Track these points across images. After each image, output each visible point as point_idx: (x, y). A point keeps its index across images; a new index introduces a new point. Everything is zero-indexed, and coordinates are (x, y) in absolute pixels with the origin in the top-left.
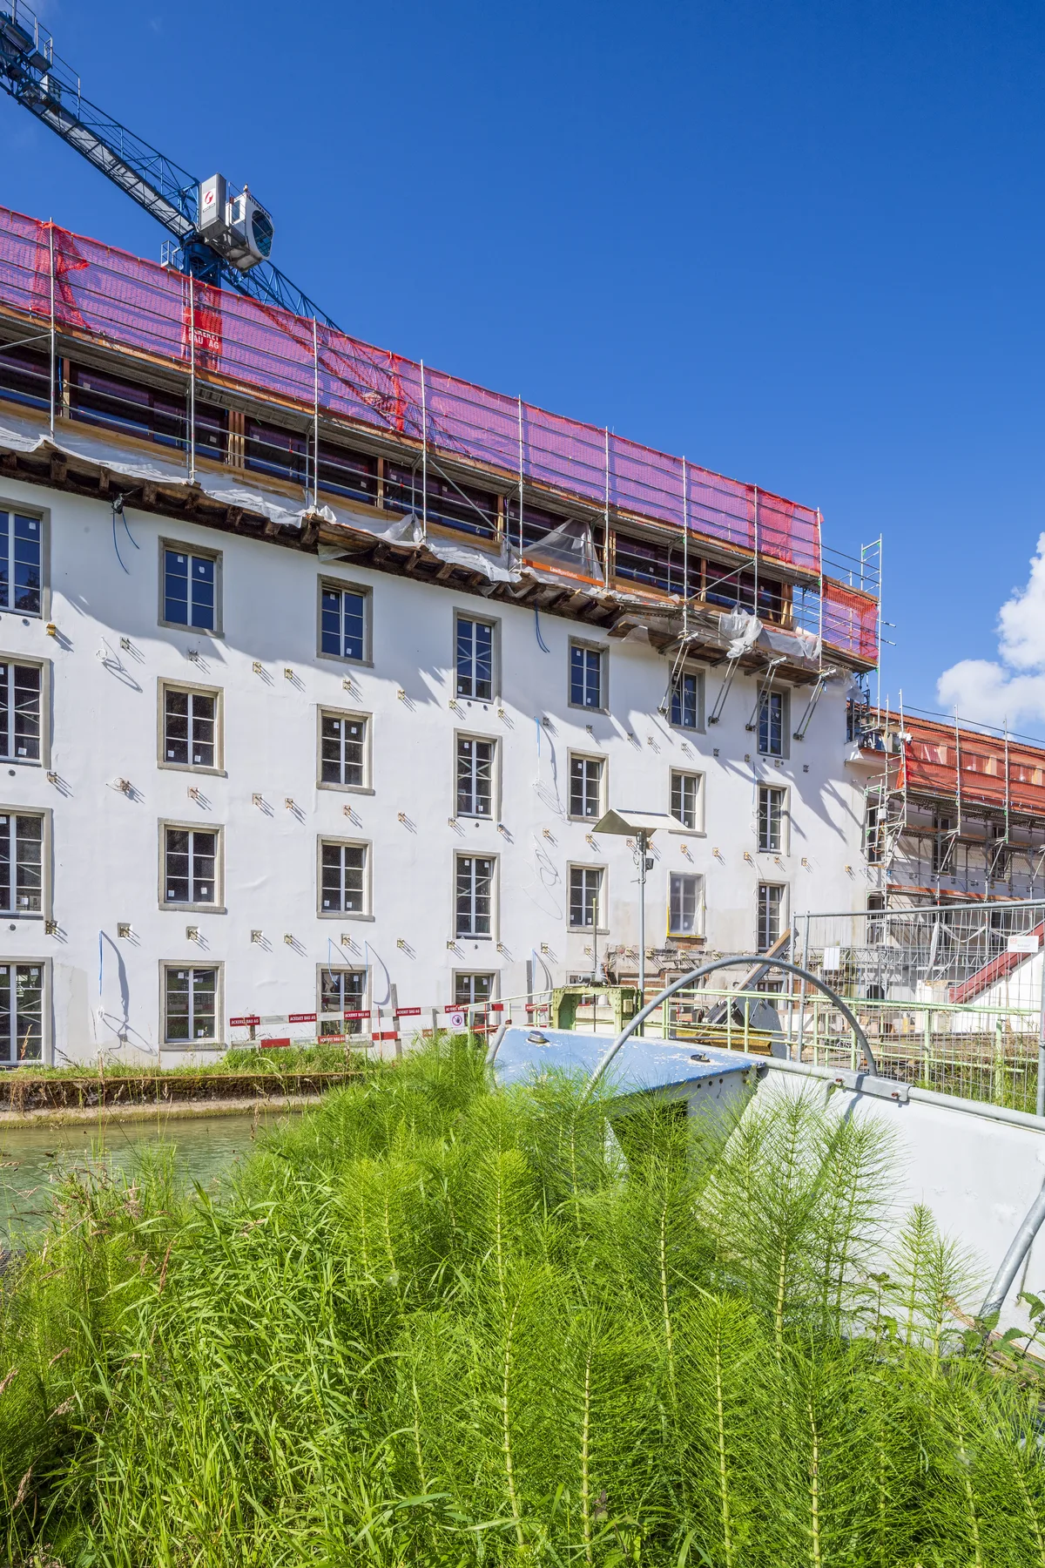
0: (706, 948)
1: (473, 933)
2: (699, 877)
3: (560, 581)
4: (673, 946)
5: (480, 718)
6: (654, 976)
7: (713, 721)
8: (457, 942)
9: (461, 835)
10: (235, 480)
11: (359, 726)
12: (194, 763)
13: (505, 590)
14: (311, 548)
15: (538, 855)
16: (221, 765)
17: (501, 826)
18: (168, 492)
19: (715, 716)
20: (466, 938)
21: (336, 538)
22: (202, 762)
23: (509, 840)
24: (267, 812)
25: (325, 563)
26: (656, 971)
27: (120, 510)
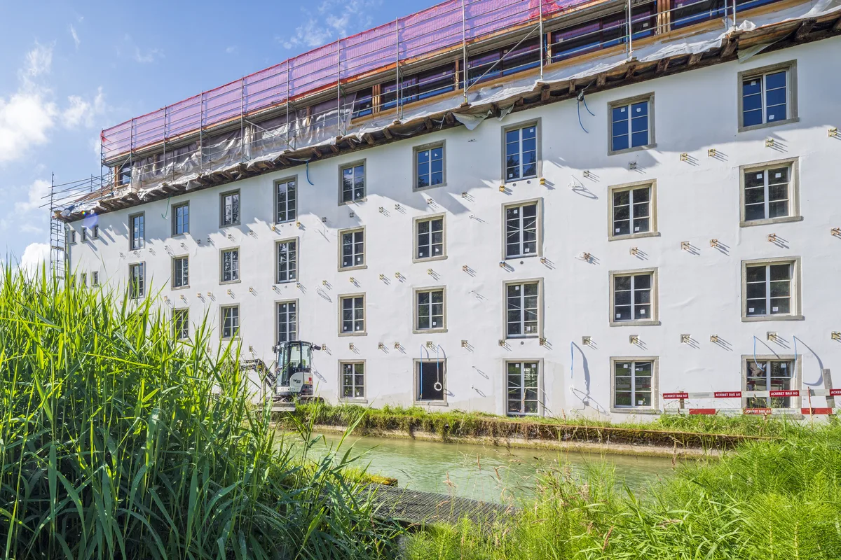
10: (663, 42)
12: (635, 232)
14: (732, 57)
16: (655, 229)
18: (613, 74)
21: (756, 39)
22: (640, 231)
24: (694, 253)
25: (745, 61)
27: (582, 99)
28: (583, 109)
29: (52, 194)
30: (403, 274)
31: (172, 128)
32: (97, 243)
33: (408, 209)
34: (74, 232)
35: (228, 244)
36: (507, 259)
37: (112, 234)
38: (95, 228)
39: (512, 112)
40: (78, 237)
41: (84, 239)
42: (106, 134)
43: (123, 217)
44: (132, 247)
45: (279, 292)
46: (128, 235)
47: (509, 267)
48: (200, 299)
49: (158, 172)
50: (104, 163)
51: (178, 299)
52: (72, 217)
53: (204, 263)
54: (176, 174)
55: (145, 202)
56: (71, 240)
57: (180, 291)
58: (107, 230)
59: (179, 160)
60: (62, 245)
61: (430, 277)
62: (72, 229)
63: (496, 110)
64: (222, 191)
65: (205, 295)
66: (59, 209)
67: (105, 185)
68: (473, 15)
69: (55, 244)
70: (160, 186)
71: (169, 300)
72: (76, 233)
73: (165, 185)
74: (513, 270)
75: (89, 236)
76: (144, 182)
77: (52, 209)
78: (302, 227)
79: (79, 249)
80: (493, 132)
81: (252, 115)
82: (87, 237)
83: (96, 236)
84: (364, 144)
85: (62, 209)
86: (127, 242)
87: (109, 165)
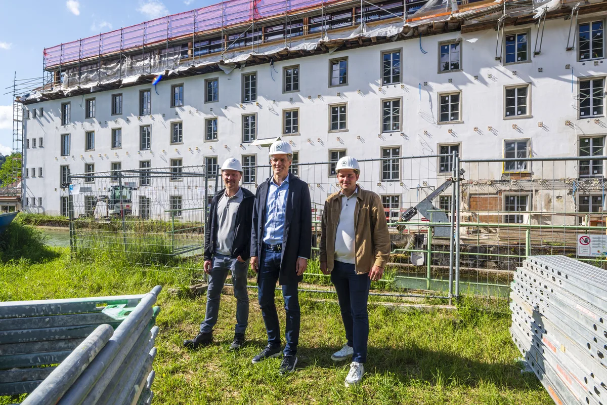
0: (534, 178)
1: (391, 179)
2: (528, 140)
3: (431, 20)
4: (508, 178)
5: (392, 91)
6: (493, 194)
7: (537, 53)
8: (382, 183)
9: (384, 140)
10: (306, 39)
11: (345, 107)
13: (402, 36)
14: (326, 51)
15: (421, 143)
17: (403, 134)
18: (282, 53)
19: (537, 50)
20: (388, 181)
21: (332, 45)
23: (406, 139)
24: (312, 144)
25: (331, 54)
26: (495, 192)
27: (272, 64)
28: (273, 69)
29: (15, 85)
30: (200, 148)
31: (84, 53)
32: (42, 119)
33: (202, 114)
34: (29, 111)
35: (116, 126)
36: (244, 143)
37: (52, 115)
38: (42, 110)
39: (245, 66)
40: (31, 115)
41: (35, 116)
42: (47, 51)
43: (58, 104)
44: (63, 123)
45: (141, 156)
46: (61, 117)
47: (244, 147)
48: (101, 158)
49: (79, 78)
50: (45, 69)
51: (89, 157)
52: (27, 102)
53: (103, 136)
54: (88, 80)
55: (70, 96)
56: (26, 117)
57: (90, 153)
58: (49, 113)
59: (92, 72)
60: (21, 119)
61: (211, 151)
62: (27, 109)
63: (238, 65)
64: (114, 93)
65: (103, 155)
66: (19, 95)
67: (45, 83)
68: (227, 14)
69: (16, 118)
70: (76, 88)
71: (83, 158)
72: (30, 112)
73: (79, 87)
74: (245, 149)
75: (38, 115)
76: (70, 84)
77: (14, 95)
78: (153, 119)
79: (31, 122)
80: (238, 75)
81: (126, 51)
82: (37, 116)
83: (42, 115)
84: (181, 74)
85: (21, 96)
86: (60, 121)
87: (50, 70)
